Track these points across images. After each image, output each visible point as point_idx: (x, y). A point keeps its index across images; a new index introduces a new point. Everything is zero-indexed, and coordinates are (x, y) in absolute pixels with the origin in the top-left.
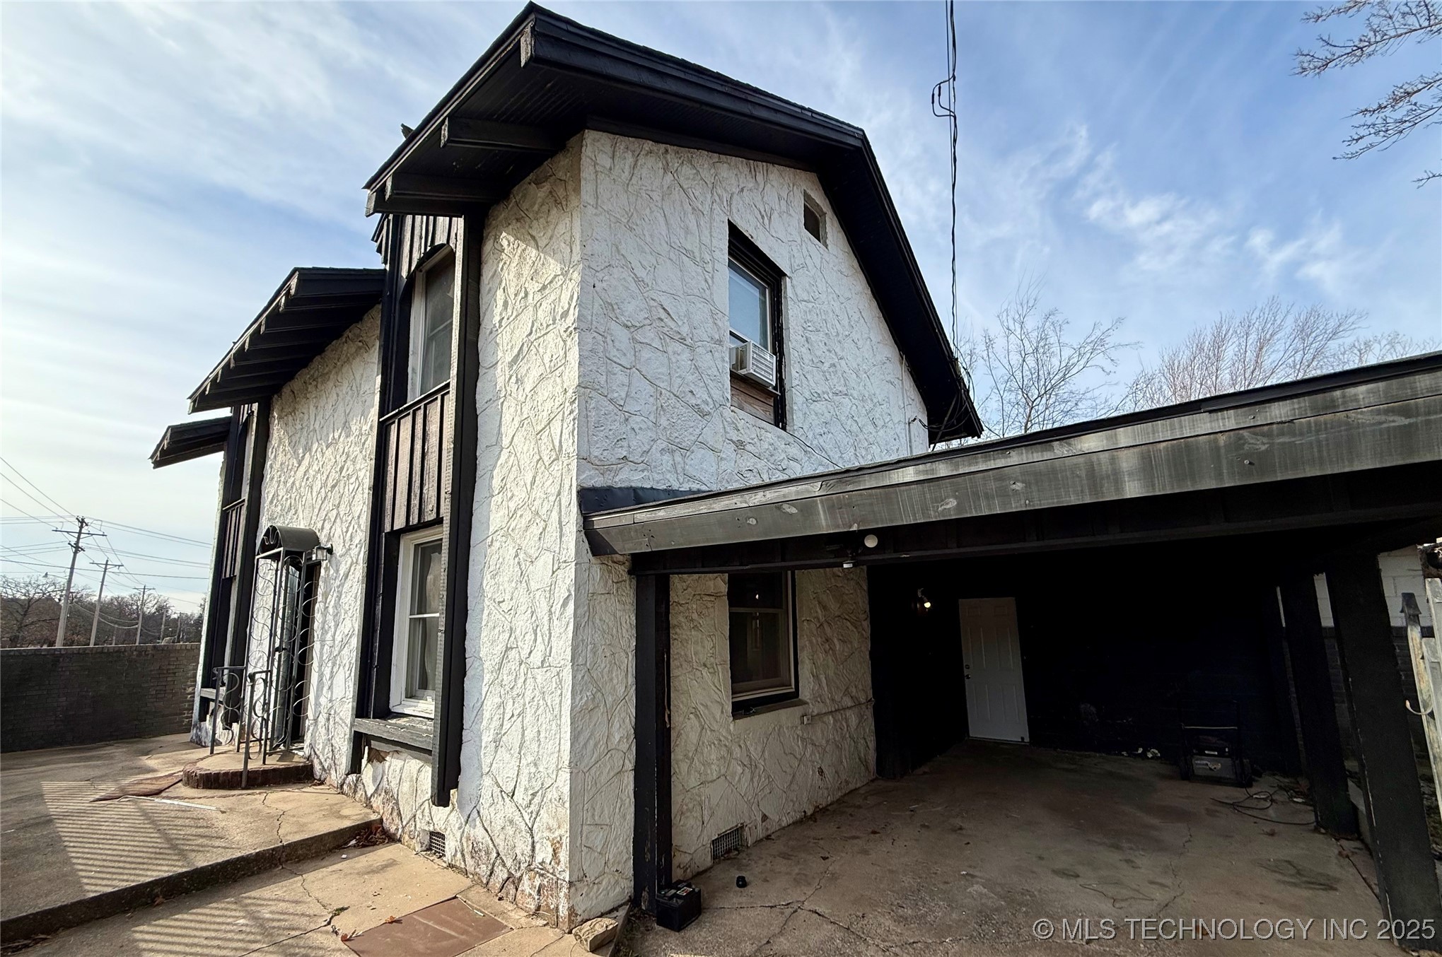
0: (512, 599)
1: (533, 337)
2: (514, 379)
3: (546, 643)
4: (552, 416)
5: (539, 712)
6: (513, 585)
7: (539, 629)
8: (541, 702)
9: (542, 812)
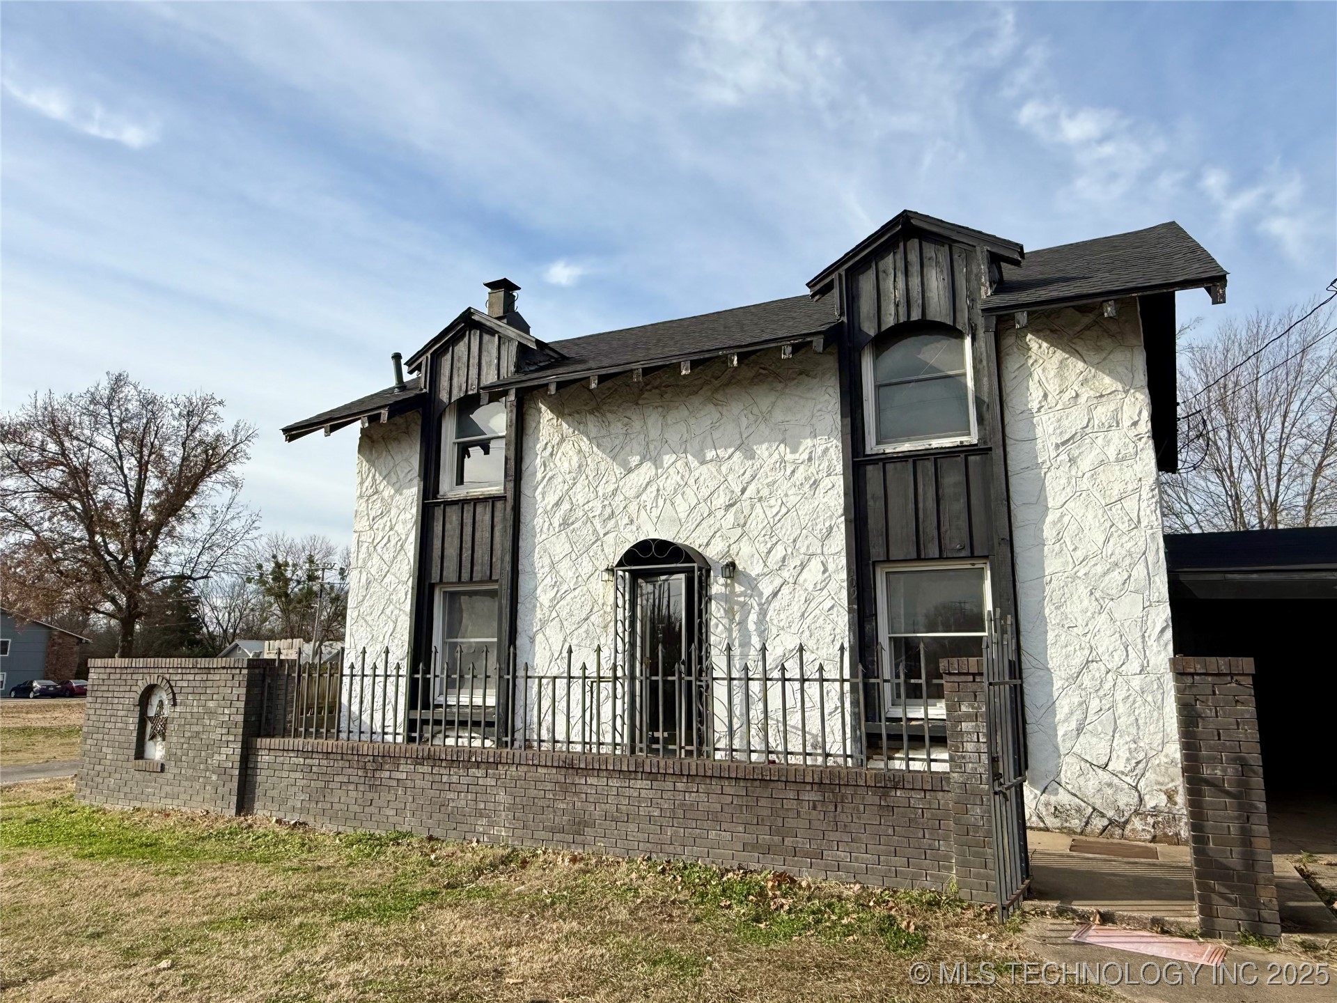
0: (1087, 625)
1: (1089, 430)
2: (1064, 457)
3: (1142, 657)
4: (1124, 495)
5: (1137, 705)
6: (1089, 614)
7: (1129, 648)
8: (1139, 699)
9: (1147, 774)
